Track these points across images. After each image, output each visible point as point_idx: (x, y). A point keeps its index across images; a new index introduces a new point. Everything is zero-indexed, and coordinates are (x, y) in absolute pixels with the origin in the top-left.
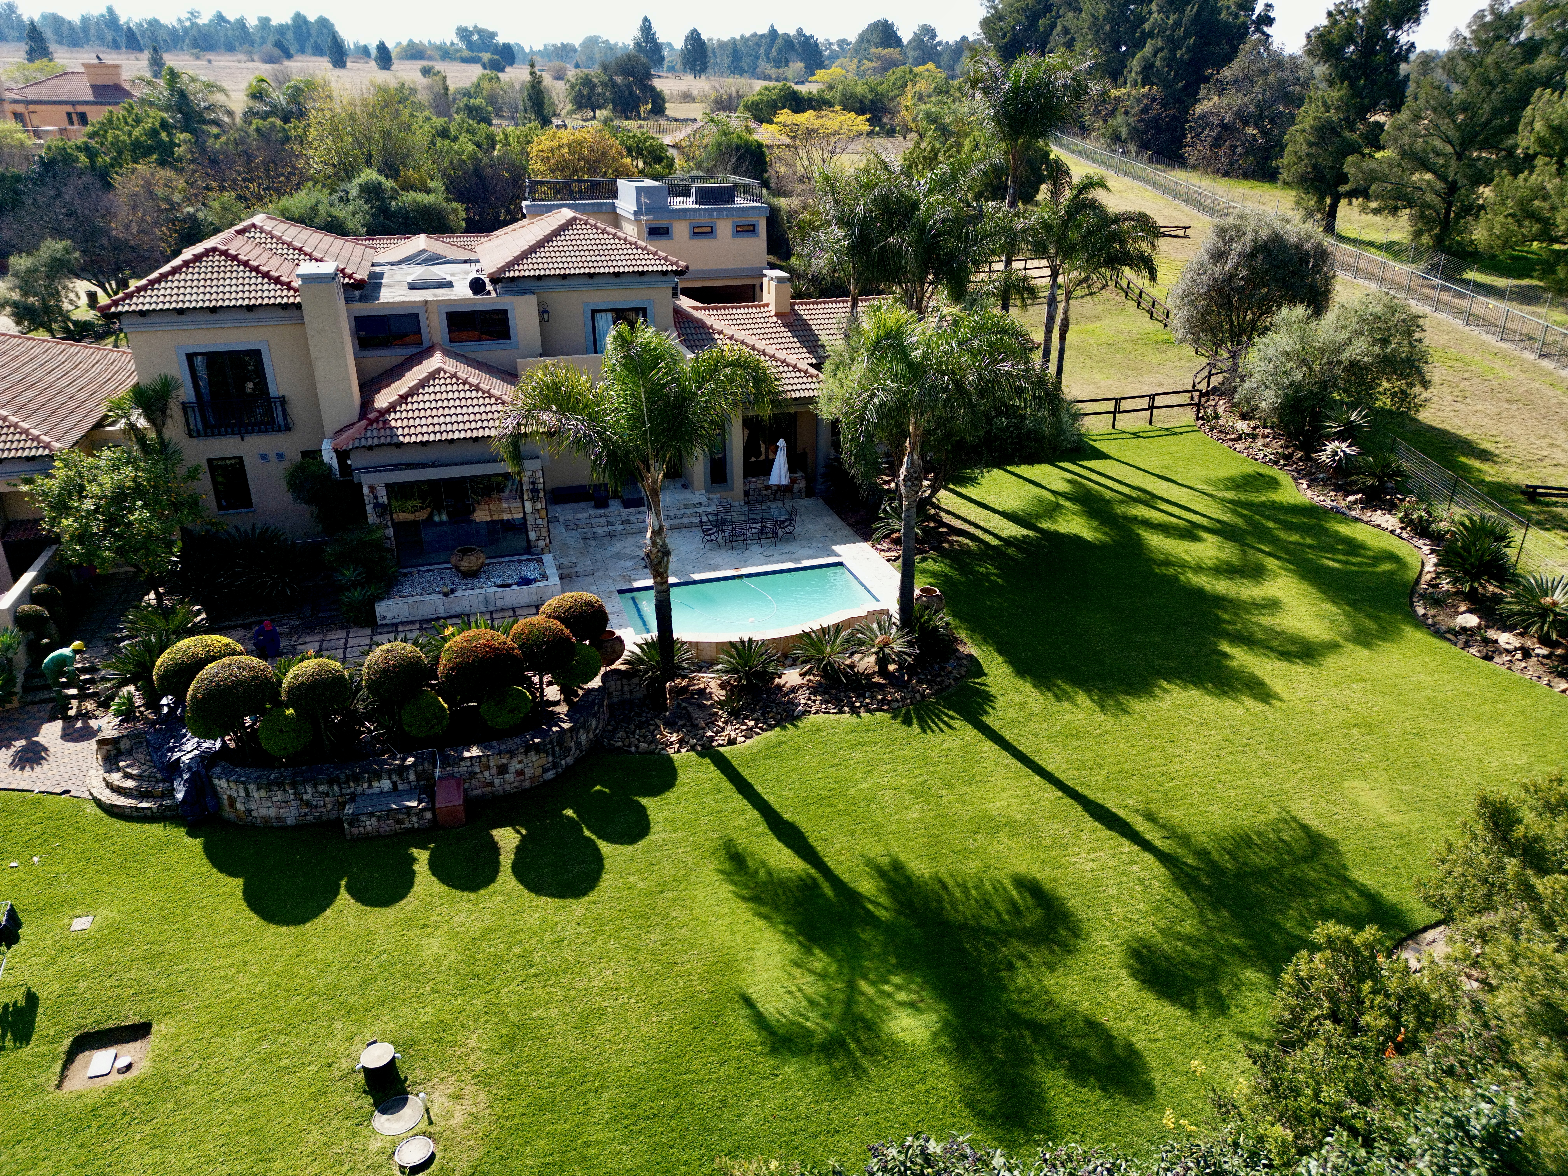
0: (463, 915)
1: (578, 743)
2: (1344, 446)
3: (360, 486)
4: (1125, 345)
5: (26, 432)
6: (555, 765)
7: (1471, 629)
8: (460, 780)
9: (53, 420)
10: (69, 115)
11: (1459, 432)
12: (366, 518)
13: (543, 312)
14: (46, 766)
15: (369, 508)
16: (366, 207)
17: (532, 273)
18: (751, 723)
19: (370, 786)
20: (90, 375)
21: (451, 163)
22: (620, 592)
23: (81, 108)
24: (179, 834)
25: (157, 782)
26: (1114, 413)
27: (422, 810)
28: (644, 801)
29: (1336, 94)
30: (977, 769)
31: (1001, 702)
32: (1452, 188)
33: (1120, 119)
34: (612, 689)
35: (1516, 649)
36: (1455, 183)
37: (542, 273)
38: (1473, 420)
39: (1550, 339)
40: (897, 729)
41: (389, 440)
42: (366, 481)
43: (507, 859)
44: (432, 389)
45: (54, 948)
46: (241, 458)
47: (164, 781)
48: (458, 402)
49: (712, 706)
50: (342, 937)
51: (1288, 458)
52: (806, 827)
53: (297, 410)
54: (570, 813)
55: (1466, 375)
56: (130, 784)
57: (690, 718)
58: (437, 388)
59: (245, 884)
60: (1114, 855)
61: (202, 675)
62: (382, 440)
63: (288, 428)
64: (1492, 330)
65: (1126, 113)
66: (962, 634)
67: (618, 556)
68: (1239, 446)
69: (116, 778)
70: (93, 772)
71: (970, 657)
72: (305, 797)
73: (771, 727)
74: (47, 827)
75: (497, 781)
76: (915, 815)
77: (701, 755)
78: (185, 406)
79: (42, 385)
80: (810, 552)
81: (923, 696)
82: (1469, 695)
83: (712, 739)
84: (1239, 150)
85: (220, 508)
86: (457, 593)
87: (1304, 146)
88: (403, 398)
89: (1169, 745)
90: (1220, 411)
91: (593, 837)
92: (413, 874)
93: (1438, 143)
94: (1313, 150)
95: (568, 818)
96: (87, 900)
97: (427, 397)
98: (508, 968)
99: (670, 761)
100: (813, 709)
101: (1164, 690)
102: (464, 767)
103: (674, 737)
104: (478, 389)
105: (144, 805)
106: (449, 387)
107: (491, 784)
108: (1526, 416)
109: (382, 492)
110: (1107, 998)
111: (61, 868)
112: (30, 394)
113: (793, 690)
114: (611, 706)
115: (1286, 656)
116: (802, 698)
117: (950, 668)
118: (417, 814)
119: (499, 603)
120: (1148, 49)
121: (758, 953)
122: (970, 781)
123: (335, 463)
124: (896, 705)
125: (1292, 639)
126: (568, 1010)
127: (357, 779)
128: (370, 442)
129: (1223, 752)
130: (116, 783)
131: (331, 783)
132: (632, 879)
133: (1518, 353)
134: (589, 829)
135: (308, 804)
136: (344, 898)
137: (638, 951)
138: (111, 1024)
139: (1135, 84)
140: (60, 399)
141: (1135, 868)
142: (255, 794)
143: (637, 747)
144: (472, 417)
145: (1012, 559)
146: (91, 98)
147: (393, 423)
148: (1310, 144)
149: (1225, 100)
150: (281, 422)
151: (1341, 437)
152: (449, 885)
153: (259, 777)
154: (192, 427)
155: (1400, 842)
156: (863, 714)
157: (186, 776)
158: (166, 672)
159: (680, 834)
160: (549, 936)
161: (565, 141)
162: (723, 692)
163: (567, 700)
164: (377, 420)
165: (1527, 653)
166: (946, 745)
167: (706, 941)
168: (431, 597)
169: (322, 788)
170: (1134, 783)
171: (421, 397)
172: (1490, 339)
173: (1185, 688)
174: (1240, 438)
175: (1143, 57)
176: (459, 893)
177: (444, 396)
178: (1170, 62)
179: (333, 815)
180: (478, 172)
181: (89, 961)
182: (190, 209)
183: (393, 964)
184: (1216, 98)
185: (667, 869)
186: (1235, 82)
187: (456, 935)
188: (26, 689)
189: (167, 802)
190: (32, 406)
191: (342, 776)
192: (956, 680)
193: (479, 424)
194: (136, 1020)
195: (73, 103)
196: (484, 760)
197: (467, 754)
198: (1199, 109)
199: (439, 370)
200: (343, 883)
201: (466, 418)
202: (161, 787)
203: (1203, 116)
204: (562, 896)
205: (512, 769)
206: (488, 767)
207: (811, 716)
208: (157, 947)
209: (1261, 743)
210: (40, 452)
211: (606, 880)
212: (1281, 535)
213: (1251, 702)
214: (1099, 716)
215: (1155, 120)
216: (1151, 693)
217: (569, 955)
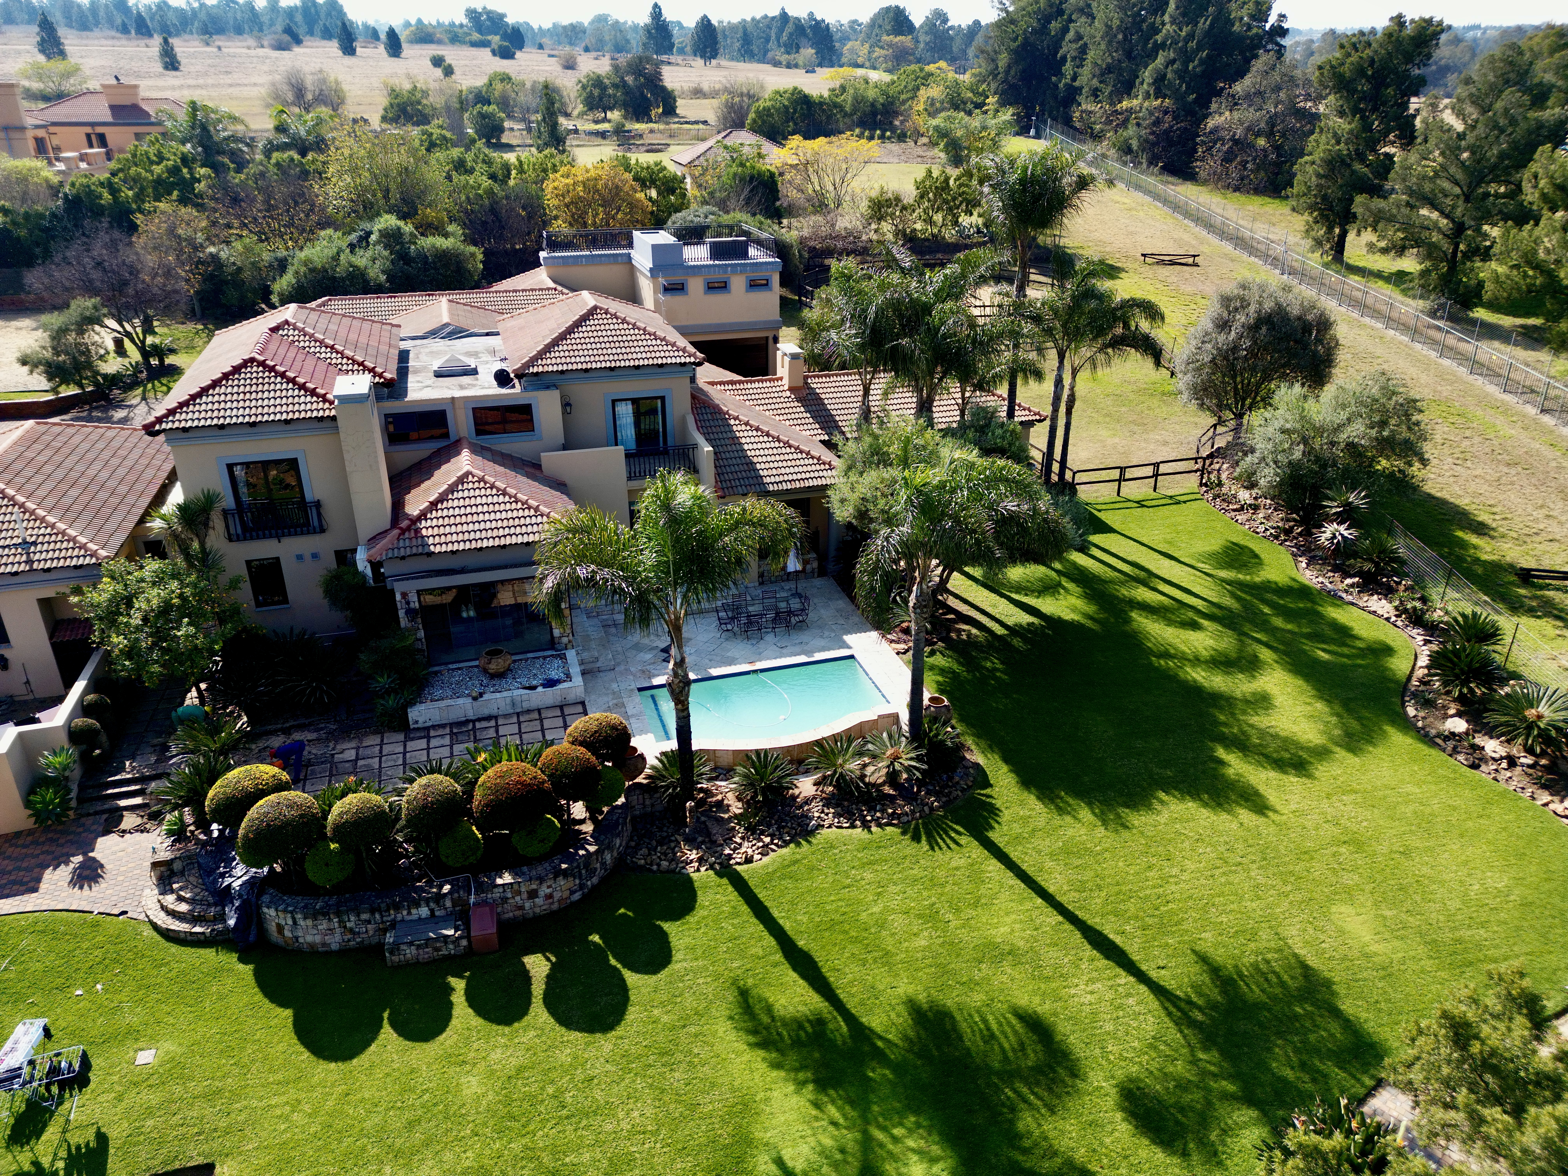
0: (499, 1051)
1: (603, 864)
2: (1342, 528)
3: (392, 593)
4: (1132, 396)
5: (73, 539)
6: (582, 886)
7: (1459, 735)
8: (493, 905)
9: (98, 522)
10: (88, 136)
11: (1457, 502)
12: (398, 623)
13: (566, 405)
14: (103, 884)
15: (401, 613)
16: (386, 253)
17: (555, 368)
18: (767, 840)
19: (409, 913)
20: (129, 463)
21: (468, 198)
22: (640, 690)
23: (100, 130)
24: (231, 959)
25: (209, 905)
26: (1119, 481)
27: (458, 939)
28: (666, 926)
29: (1347, 127)
30: (982, 891)
31: (1005, 816)
32: (1459, 229)
33: (1131, 130)
34: (634, 803)
35: (1502, 758)
36: (1463, 224)
37: (565, 367)
38: (1472, 487)
39: (1552, 393)
40: (907, 846)
41: (420, 550)
42: (399, 589)
43: (538, 989)
44: (460, 494)
45: (120, 1083)
46: (278, 559)
47: (216, 904)
48: (486, 508)
49: (730, 819)
50: (388, 1075)
51: (1288, 532)
52: (819, 956)
53: (331, 513)
54: (596, 938)
55: (1468, 433)
56: (183, 907)
57: (709, 834)
58: (466, 493)
59: (295, 1016)
60: (1111, 988)
61: (253, 813)
62: (414, 550)
63: (322, 530)
64: (1496, 380)
65: (1138, 125)
66: (969, 741)
68: (1241, 517)
69: (170, 900)
70: (147, 891)
71: (977, 765)
72: (348, 925)
73: (786, 844)
74: (107, 952)
75: (527, 905)
76: (923, 943)
77: (719, 874)
78: (225, 513)
80: (822, 643)
81: (932, 809)
82: (1455, 808)
83: (730, 857)
84: (1249, 166)
85: (258, 604)
86: (486, 697)
87: (1314, 179)
88: (434, 505)
89: (1165, 863)
90: (1224, 476)
91: (619, 966)
92: (451, 1004)
93: (1446, 185)
94: (1323, 182)
95: (595, 944)
96: (149, 1032)
97: (456, 503)
98: (542, 1109)
99: (690, 881)
100: (826, 823)
101: (1162, 802)
102: (497, 894)
103: (694, 855)
104: (504, 494)
105: (198, 929)
106: (477, 492)
107: (521, 908)
108: (1525, 482)
109: (413, 597)
110: (1101, 1144)
111: (123, 997)
112: (75, 491)
113: (807, 801)
114: (634, 819)
116: (815, 810)
117: (957, 779)
118: (453, 942)
119: (526, 705)
120: (1160, 60)
121: (775, 1094)
122: (976, 905)
123: (369, 572)
124: (905, 819)
125: (1287, 742)
126: (599, 1156)
127: (397, 907)
128: (402, 553)
129: (1217, 872)
130: (171, 907)
131: (372, 911)
132: (656, 1012)
133: (1520, 407)
134: (614, 957)
135: (351, 930)
136: (387, 1032)
137: (663, 1091)
138: (177, 1165)
139: (1147, 96)
140: (103, 495)
141: (1131, 1001)
142: (302, 923)
143: (659, 865)
144: (500, 524)
145: (1017, 651)
146: (110, 119)
147: (424, 532)
148: (1319, 176)
149: (1236, 115)
150: (316, 523)
151: (1340, 519)
152: (485, 1018)
153: (305, 907)
154: (232, 531)
155: (1382, 973)
156: (874, 829)
157: (237, 903)
158: (218, 805)
159: (700, 963)
160: (580, 1075)
161: (580, 178)
162: (740, 805)
163: (593, 818)
164: (408, 529)
165: (1512, 762)
166: (954, 864)
167: (726, 1080)
168: (461, 701)
169: (364, 916)
170: (1131, 907)
171: (450, 504)
172: (1493, 390)
173: (1182, 800)
174: (1242, 509)
175: (1156, 70)
176: (495, 1027)
177: (473, 501)
178: (1182, 74)
179: (375, 940)
180: (494, 210)
181: (154, 1098)
182: (212, 249)
183: (435, 1105)
184: (1227, 113)
185: (689, 1002)
186: (1248, 97)
187: (493, 1072)
188: (80, 800)
189: (219, 928)
190: (75, 510)
191: (383, 905)
192: (963, 790)
193: (507, 531)
194: (200, 1161)
195: (92, 125)
196: (516, 887)
197: (499, 881)
198: (1211, 123)
199: (467, 472)
200: (386, 1015)
201: (494, 524)
202: (212, 911)
203: (1215, 130)
204: (591, 1030)
205: (541, 893)
206: (519, 893)
207: (825, 831)
208: (217, 1083)
209: (1254, 862)
210: (87, 560)
211: (633, 1014)
212: (1278, 622)
213: (1245, 815)
214: (1100, 831)
215: (1167, 132)
216: (1149, 807)
217: (598, 1094)
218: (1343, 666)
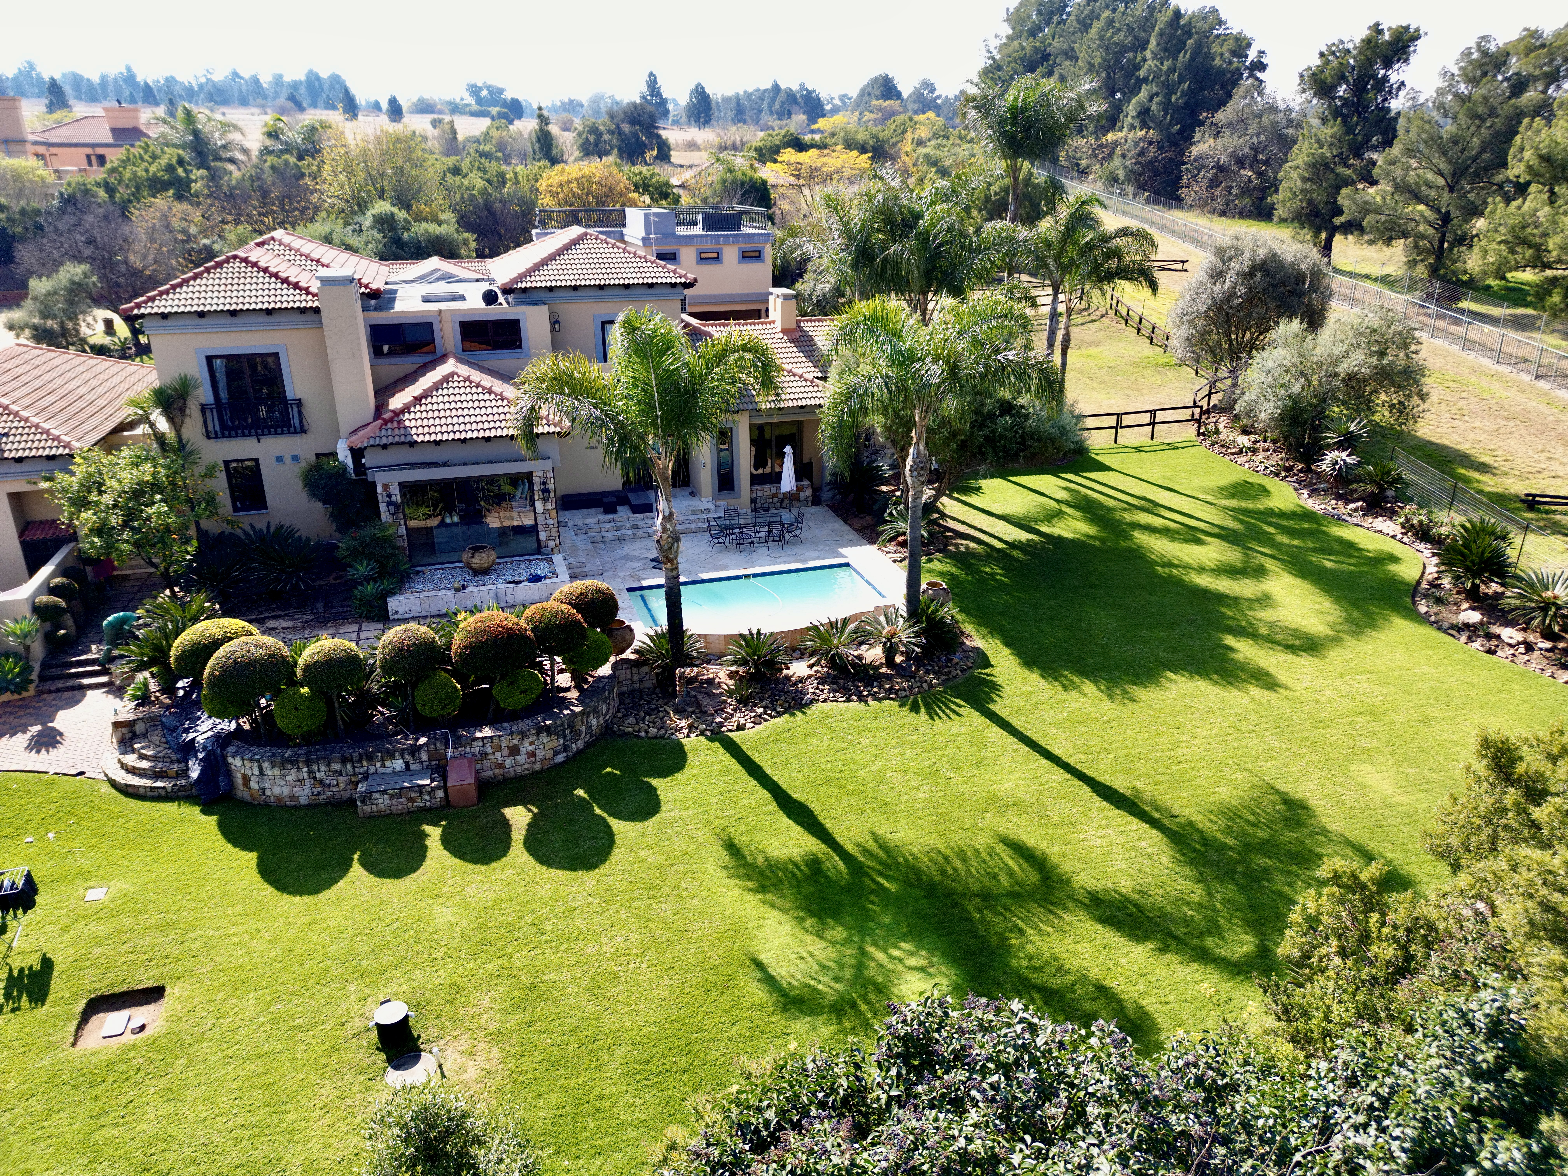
0: (475, 886)
1: (589, 728)
2: (1344, 455)
3: (374, 485)
4: (1126, 368)
5: (47, 432)
6: (566, 748)
7: (1474, 625)
8: (471, 761)
9: (73, 423)
10: (88, 157)
11: (1458, 447)
12: (379, 517)
13: (555, 322)
14: (61, 749)
15: (383, 507)
16: (379, 236)
17: (544, 284)
18: (760, 710)
19: (383, 766)
20: (109, 385)
21: (462, 198)
22: (629, 590)
23: (100, 151)
24: (193, 812)
25: (172, 762)
26: (1116, 428)
27: (434, 789)
28: (655, 782)
29: (1329, 131)
30: (984, 754)
31: (1007, 692)
32: (1445, 219)
33: (1117, 162)
34: (622, 678)
35: (1519, 643)
36: (1448, 213)
37: (554, 284)
38: (1472, 436)
39: (1545, 361)
40: (905, 715)
41: (403, 439)
42: (380, 479)
43: (518, 835)
44: (445, 392)
45: (68, 917)
46: (256, 460)
47: (178, 761)
48: (471, 404)
49: (721, 694)
50: (355, 907)
51: (1289, 469)
52: (815, 807)
53: (313, 413)
54: (580, 792)
55: (1464, 395)
56: (145, 764)
57: (699, 706)
58: (451, 391)
59: (259, 858)
60: (1122, 833)
61: (219, 653)
62: (397, 439)
63: (304, 431)
64: (1489, 354)
65: (1124, 156)
66: (969, 628)
67: (626, 558)
68: (1241, 459)
69: (131, 759)
70: (107, 755)
71: (977, 650)
72: (318, 775)
73: (780, 714)
74: (62, 806)
75: (508, 763)
76: (923, 795)
77: (711, 739)
78: (203, 408)
79: (62, 392)
80: (817, 554)
81: (931, 686)
82: (1473, 685)
83: (721, 725)
84: (1235, 191)
85: (236, 509)
86: (468, 589)
87: (1299, 182)
88: (418, 400)
89: (1175, 731)
90: (1221, 427)
91: (605, 815)
92: (425, 848)
93: (1430, 176)
94: (1308, 186)
95: (579, 797)
96: (101, 872)
97: (440, 399)
98: (520, 935)
99: (680, 746)
100: (821, 698)
101: (1170, 680)
102: (476, 747)
103: (684, 723)
104: (490, 392)
105: (159, 784)
106: (463, 390)
107: (502, 766)
108: (1524, 432)
109: (395, 491)
110: (1117, 964)
111: (76, 843)
112: (51, 399)
113: (801, 680)
114: (621, 694)
115: (1291, 649)
116: (810, 687)
117: (956, 660)
118: (429, 793)
119: (510, 600)
120: (1143, 94)
121: (769, 922)
122: (979, 764)
123: (349, 462)
124: (903, 694)
125: (1297, 634)
126: (580, 974)
127: (370, 758)
128: (384, 440)
129: (1230, 738)
130: (131, 764)
131: (344, 761)
132: (642, 853)
133: (1514, 376)
134: (600, 807)
135: (321, 782)
136: (357, 870)
137: (649, 920)
138: (124, 988)
139: (1132, 127)
140: (80, 404)
141: (1143, 844)
142: (269, 772)
143: (647, 732)
144: (485, 418)
145: (1017, 560)
146: (110, 140)
147: (407, 423)
148: (1304, 180)
149: (1220, 142)
150: (297, 423)
151: (1340, 446)
152: (461, 858)
153: (274, 755)
154: (210, 428)
155: (1407, 820)
156: (870, 702)
157: (201, 756)
158: (183, 652)
159: (690, 812)
160: (560, 906)
161: (574, 176)
162: (731, 682)
163: (578, 687)
164: (391, 420)
165: (1529, 648)
166: (954, 731)
167: (716, 910)
168: (443, 592)
169: (336, 767)
170: (1142, 767)
171: (435, 399)
172: (1487, 363)
173: (1191, 678)
174: (1241, 452)
175: (1139, 103)
176: (471, 866)
177: (458, 398)
178: (1166, 106)
179: (346, 795)
180: (488, 207)
181: (103, 929)
182: (206, 241)
183: (406, 931)
184: (1211, 141)
185: (678, 844)
186: (1230, 125)
187: (468, 904)
188: (42, 678)
189: (182, 782)
190: (53, 409)
191: (355, 755)
192: (963, 670)
193: (492, 424)
194: (150, 984)
195: (93, 146)
196: (496, 741)
197: (478, 735)
198: (1195, 151)
199: (452, 374)
200: (356, 856)
201: (479, 418)
202: (175, 767)
203: (1198, 158)
204: (574, 868)
205: (523, 750)
206: (500, 748)
207: (819, 705)
208: (171, 916)
209: (1267, 730)
210: (61, 451)
211: (617, 855)
212: (1283, 539)
213: (1256, 692)
214: (1106, 704)
215: (1151, 163)
216: (1157, 683)
217: (579, 922)
218: (1350, 574)
